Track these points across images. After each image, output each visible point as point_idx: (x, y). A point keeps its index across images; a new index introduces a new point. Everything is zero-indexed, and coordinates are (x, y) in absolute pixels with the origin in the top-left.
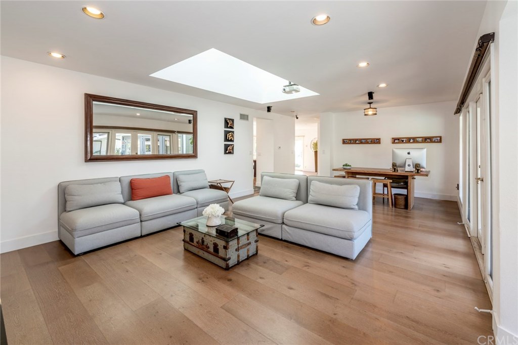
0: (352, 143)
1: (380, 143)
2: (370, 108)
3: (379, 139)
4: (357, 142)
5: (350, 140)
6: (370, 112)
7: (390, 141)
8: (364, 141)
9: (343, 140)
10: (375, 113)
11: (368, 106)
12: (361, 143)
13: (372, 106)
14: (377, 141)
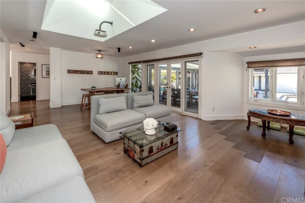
0: (74, 73)
1: (92, 74)
2: (99, 54)
3: (92, 72)
4: (78, 72)
5: (74, 71)
6: (99, 56)
7: (97, 73)
8: (83, 72)
9: (68, 70)
10: (102, 57)
11: (98, 52)
12: (81, 73)
13: (101, 53)
14: (90, 73)
